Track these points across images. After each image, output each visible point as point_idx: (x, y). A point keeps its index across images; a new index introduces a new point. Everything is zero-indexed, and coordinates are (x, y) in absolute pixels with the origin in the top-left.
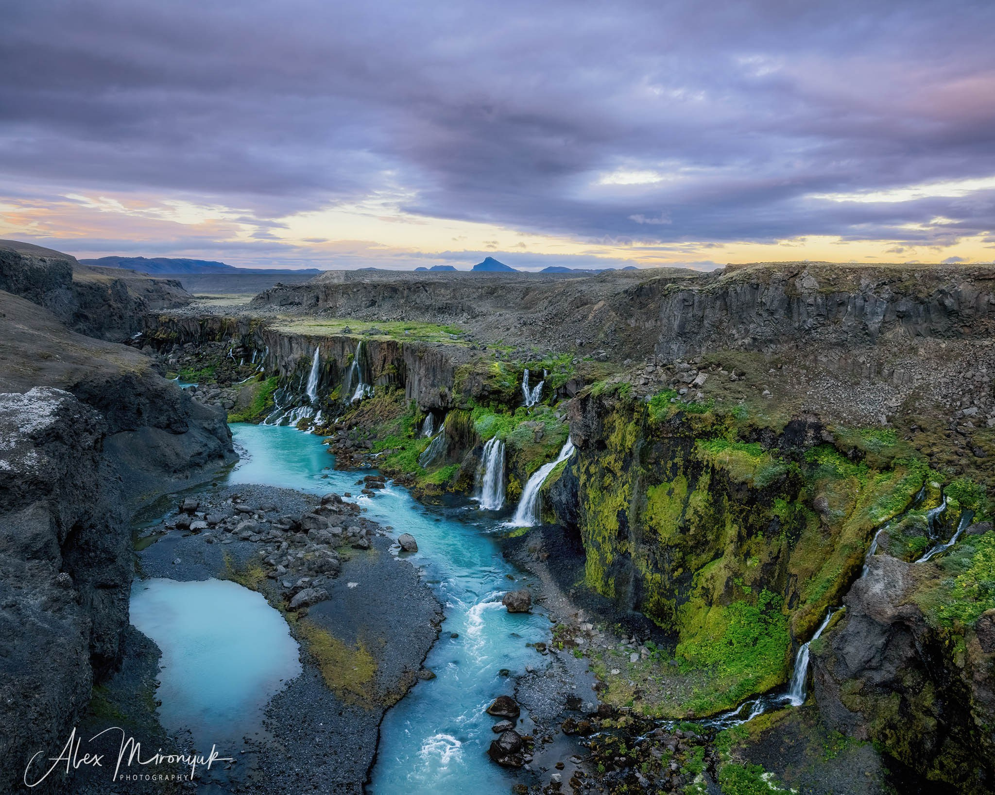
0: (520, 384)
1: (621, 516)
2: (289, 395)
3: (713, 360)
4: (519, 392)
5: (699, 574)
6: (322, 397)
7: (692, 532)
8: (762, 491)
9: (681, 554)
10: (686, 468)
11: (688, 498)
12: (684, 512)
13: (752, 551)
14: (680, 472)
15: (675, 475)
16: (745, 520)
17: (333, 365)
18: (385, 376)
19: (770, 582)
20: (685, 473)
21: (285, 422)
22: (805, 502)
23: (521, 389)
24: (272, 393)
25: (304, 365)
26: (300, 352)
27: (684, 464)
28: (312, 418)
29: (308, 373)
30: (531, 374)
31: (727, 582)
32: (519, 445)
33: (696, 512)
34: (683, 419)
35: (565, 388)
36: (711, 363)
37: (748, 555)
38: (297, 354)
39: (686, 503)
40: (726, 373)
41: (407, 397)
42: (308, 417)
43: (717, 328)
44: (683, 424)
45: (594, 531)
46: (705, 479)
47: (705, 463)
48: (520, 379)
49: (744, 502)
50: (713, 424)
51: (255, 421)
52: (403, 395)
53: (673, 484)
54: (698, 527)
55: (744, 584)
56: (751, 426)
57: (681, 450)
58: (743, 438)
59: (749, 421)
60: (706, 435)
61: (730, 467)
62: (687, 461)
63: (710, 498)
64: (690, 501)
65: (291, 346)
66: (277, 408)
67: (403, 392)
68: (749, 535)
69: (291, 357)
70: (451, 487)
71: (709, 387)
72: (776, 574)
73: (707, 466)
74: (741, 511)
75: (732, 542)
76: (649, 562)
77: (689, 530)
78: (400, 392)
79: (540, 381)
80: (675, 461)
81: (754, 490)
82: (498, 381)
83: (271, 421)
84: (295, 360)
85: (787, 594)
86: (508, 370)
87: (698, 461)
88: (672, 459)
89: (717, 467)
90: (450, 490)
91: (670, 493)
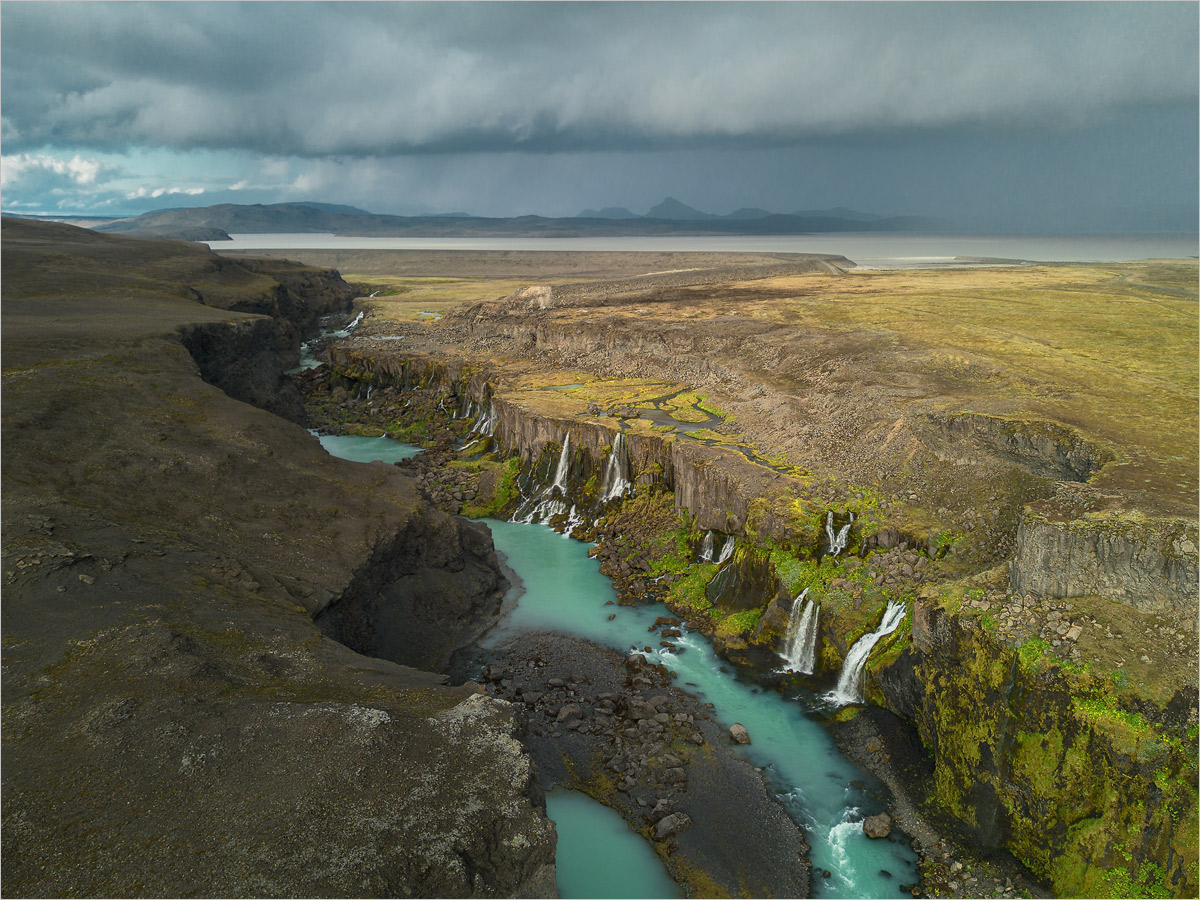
0: (824, 527)
1: (984, 748)
2: (536, 484)
3: (1085, 611)
4: (823, 535)
5: (1074, 829)
6: (574, 490)
7: (1068, 788)
8: (1145, 765)
9: (1056, 806)
10: (1061, 722)
11: (1064, 754)
12: (1060, 768)
13: (1133, 818)
14: (1055, 726)
15: (1049, 728)
16: (1126, 787)
17: (585, 453)
18: (649, 475)
19: (1150, 851)
20: (1060, 728)
21: (537, 520)
22: (1187, 778)
23: (826, 533)
24: (515, 479)
25: (551, 451)
26: (546, 436)
27: (1059, 719)
28: (566, 516)
29: (556, 462)
30: (836, 516)
31: (1107, 847)
32: (837, 611)
33: (1073, 770)
34: (1059, 676)
35: (876, 538)
36: (1083, 614)
37: (1128, 821)
38: (543, 437)
39: (1062, 759)
40: (1100, 626)
41: (677, 504)
42: (560, 513)
43: (1085, 569)
44: (1059, 680)
45: (946, 748)
46: (1083, 740)
47: (1083, 724)
48: (824, 521)
49: (1126, 771)
50: (1092, 686)
51: (502, 517)
52: (673, 501)
53: (1047, 737)
54: (1074, 784)
55: (1124, 849)
56: (1131, 696)
57: (1056, 705)
58: (1122, 705)
59: (1130, 691)
60: (1084, 696)
61: (1112, 736)
62: (1062, 719)
63: (1089, 759)
64: (1067, 758)
65: (536, 430)
66: (524, 500)
67: (672, 497)
68: (1130, 801)
69: (537, 439)
70: (754, 639)
71: (1084, 644)
72: (1158, 845)
73: (1086, 727)
74: (1122, 779)
75: (1112, 807)
76: (1018, 803)
77: (1065, 786)
78: (668, 496)
79: (844, 524)
80: (1051, 714)
81: (1136, 764)
82: (801, 525)
83: (521, 517)
84: (541, 444)
85: (1170, 867)
86: (810, 509)
87: (1075, 720)
88: (1046, 711)
89: (1097, 732)
90: (753, 642)
91: (1044, 744)
